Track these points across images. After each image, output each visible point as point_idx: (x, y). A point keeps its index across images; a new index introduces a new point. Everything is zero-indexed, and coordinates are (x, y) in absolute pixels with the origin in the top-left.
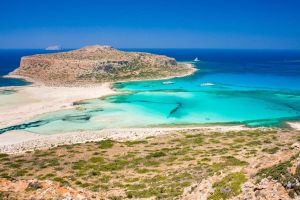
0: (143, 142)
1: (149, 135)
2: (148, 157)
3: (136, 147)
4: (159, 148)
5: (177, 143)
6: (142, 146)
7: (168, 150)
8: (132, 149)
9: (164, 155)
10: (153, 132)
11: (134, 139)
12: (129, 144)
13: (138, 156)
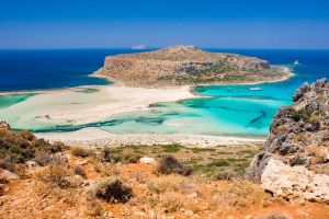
0: (211, 150)
1: (220, 144)
2: (210, 165)
3: (202, 154)
4: (225, 157)
5: (247, 155)
6: (208, 154)
7: (233, 160)
8: (196, 156)
9: (227, 165)
10: (226, 141)
11: (204, 146)
12: (196, 150)
13: (200, 163)
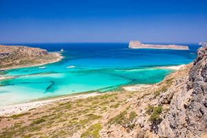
0: (27, 114)
1: (31, 108)
2: (32, 125)
3: (22, 118)
4: (40, 116)
5: (53, 111)
6: (26, 117)
7: (47, 116)
8: (17, 121)
9: (44, 121)
10: (34, 105)
11: (19, 112)
12: (15, 117)
13: (23, 125)
